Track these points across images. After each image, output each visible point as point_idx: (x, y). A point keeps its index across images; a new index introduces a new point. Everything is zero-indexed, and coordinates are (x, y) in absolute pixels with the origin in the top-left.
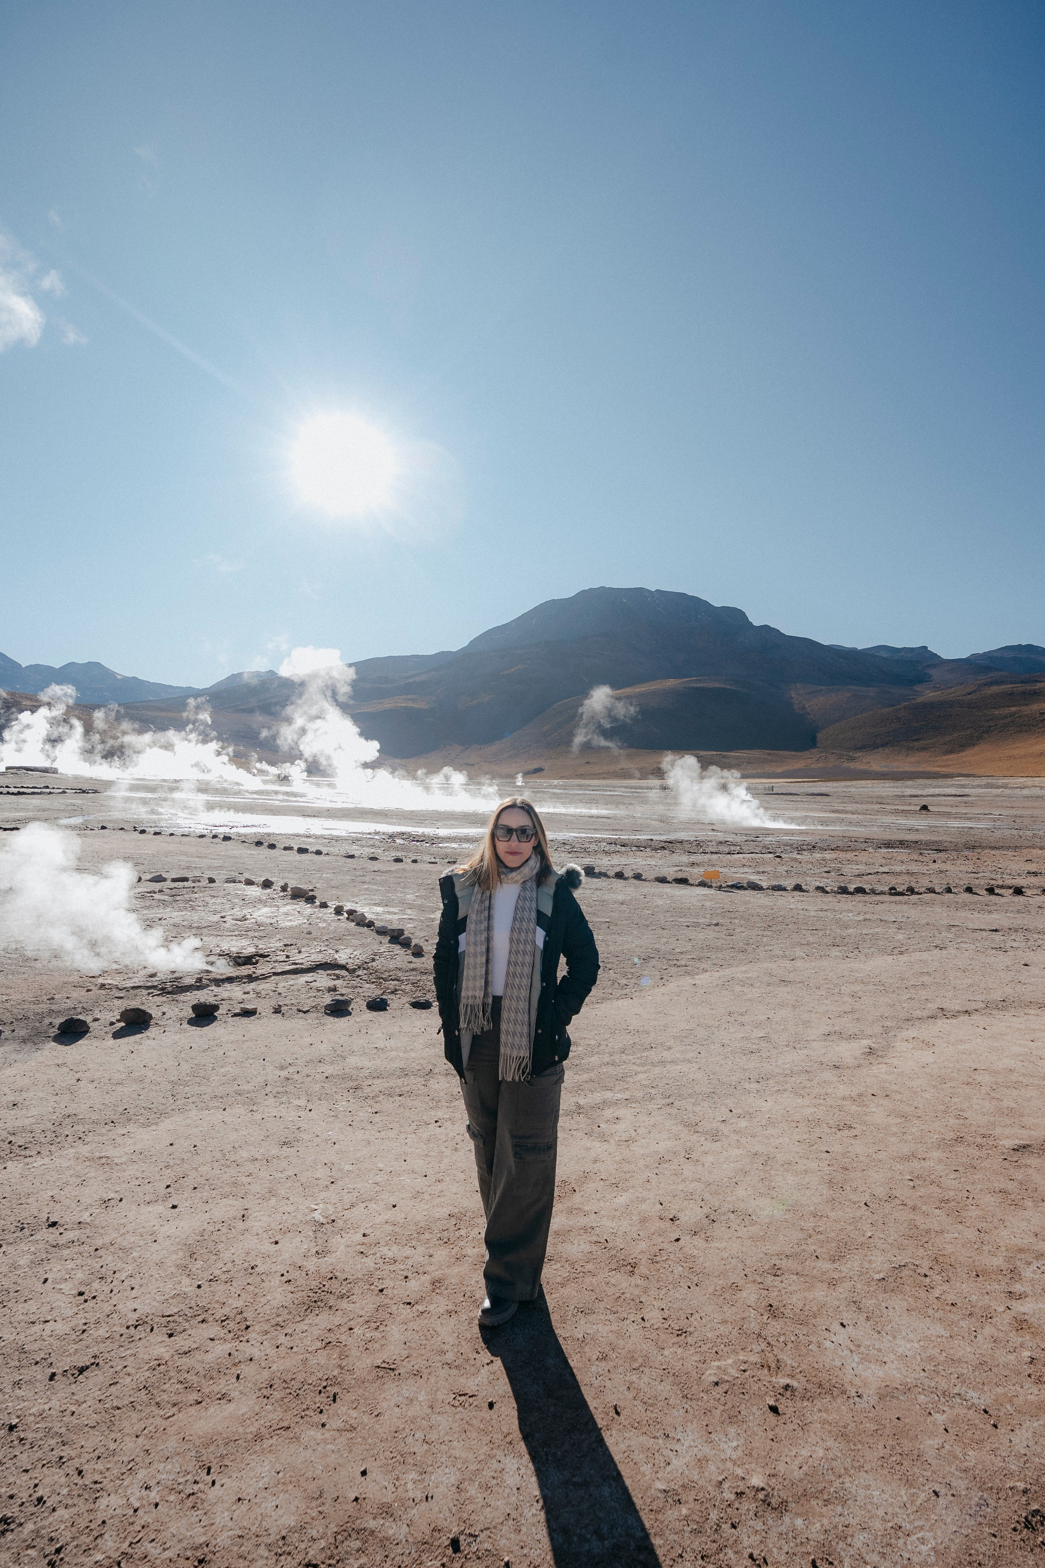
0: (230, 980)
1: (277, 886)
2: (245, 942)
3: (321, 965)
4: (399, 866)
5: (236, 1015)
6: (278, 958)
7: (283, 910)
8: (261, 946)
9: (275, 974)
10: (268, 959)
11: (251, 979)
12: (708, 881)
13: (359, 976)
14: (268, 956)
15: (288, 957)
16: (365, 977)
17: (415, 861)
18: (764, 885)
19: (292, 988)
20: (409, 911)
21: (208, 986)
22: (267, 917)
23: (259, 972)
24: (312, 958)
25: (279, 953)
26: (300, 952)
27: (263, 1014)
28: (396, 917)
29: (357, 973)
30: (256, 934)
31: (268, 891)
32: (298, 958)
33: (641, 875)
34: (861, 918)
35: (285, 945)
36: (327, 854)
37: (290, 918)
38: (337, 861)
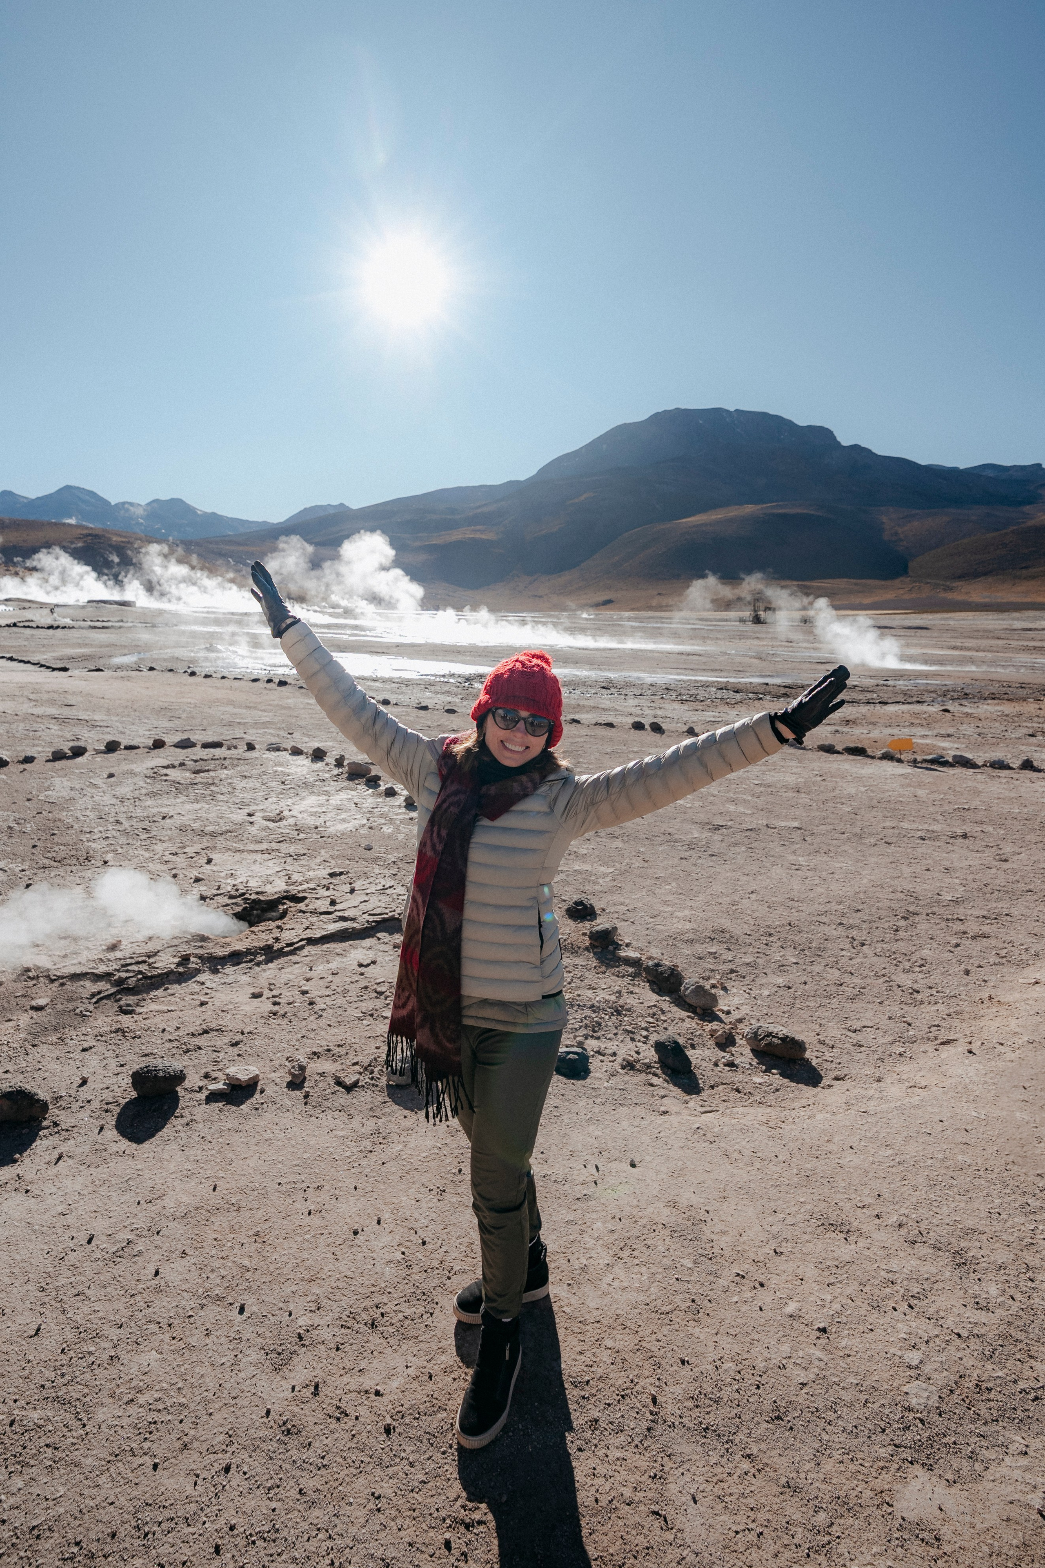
0: (236, 958)
1: (330, 759)
2: (272, 866)
5: (213, 1097)
6: (318, 903)
7: (336, 800)
8: (295, 877)
9: (311, 941)
10: (302, 906)
11: (271, 953)
12: (896, 750)
14: (304, 899)
15: (333, 903)
19: (337, 980)
21: (198, 971)
22: (313, 814)
23: (287, 936)
25: (323, 892)
26: (352, 891)
27: (268, 1092)
30: (292, 849)
31: (320, 765)
32: (350, 906)
35: (332, 875)
36: (396, 704)
37: (343, 816)
38: (408, 714)
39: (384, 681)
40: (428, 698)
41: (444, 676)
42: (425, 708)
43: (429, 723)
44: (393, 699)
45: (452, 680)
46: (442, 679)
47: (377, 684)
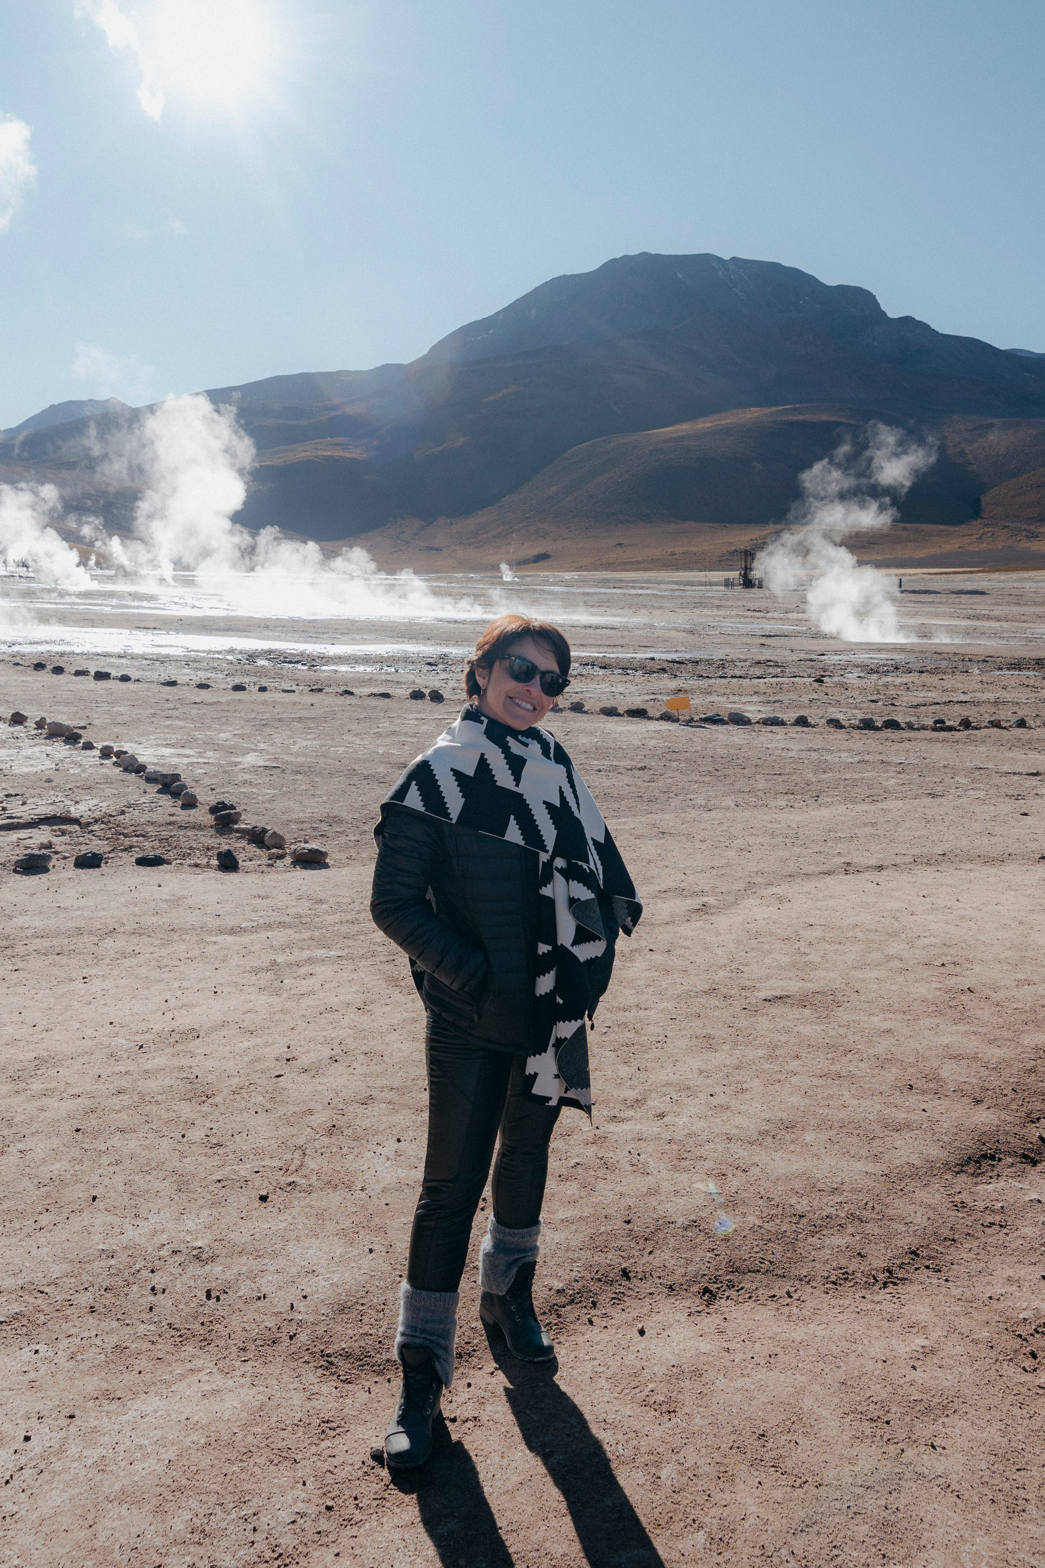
1: (30, 722)
3: (47, 818)
4: (240, 695)
7: (27, 752)
12: (675, 712)
13: (92, 831)
16: (101, 833)
17: (263, 689)
18: (754, 717)
20: (210, 754)
24: (37, 812)
26: (24, 804)
28: (186, 761)
29: (90, 828)
31: (16, 727)
32: (18, 811)
33: (582, 706)
34: (857, 759)
36: (138, 680)
37: (32, 762)
38: (148, 690)
39: (133, 657)
40: (183, 675)
41: (219, 652)
42: (172, 684)
43: (167, 697)
44: (134, 674)
45: (230, 657)
46: (217, 656)
47: (123, 661)
